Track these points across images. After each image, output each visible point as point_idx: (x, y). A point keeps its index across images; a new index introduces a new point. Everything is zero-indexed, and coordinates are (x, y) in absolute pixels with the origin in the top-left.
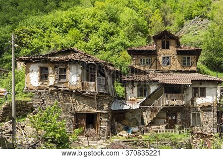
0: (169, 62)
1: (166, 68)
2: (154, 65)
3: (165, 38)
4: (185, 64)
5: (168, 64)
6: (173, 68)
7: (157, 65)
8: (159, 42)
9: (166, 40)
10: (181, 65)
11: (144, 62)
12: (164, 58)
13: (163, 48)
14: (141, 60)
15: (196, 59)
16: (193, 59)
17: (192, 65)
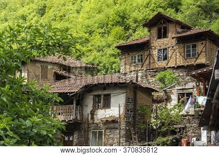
0: (166, 55)
1: (163, 64)
2: (147, 62)
3: (161, 23)
4: (189, 56)
5: (165, 58)
6: (172, 64)
7: (151, 62)
8: (155, 31)
9: (162, 26)
10: (183, 57)
11: (135, 59)
12: (160, 51)
13: (159, 37)
14: (132, 57)
15: (206, 45)
16: (200, 47)
17: (198, 57)
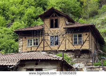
0: (57, 41)
1: (55, 48)
5: (57, 43)
6: (62, 48)
7: (45, 45)
10: (72, 44)
12: (52, 37)
13: (52, 27)
15: (89, 36)
16: (85, 37)
17: (83, 44)
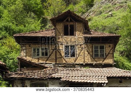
2: (53, 56)
3: (68, 20)
4: (97, 55)
6: (80, 61)
8: (60, 27)
9: (69, 24)
10: (92, 56)
11: (38, 52)
12: (67, 47)
14: (34, 50)
15: (112, 48)
